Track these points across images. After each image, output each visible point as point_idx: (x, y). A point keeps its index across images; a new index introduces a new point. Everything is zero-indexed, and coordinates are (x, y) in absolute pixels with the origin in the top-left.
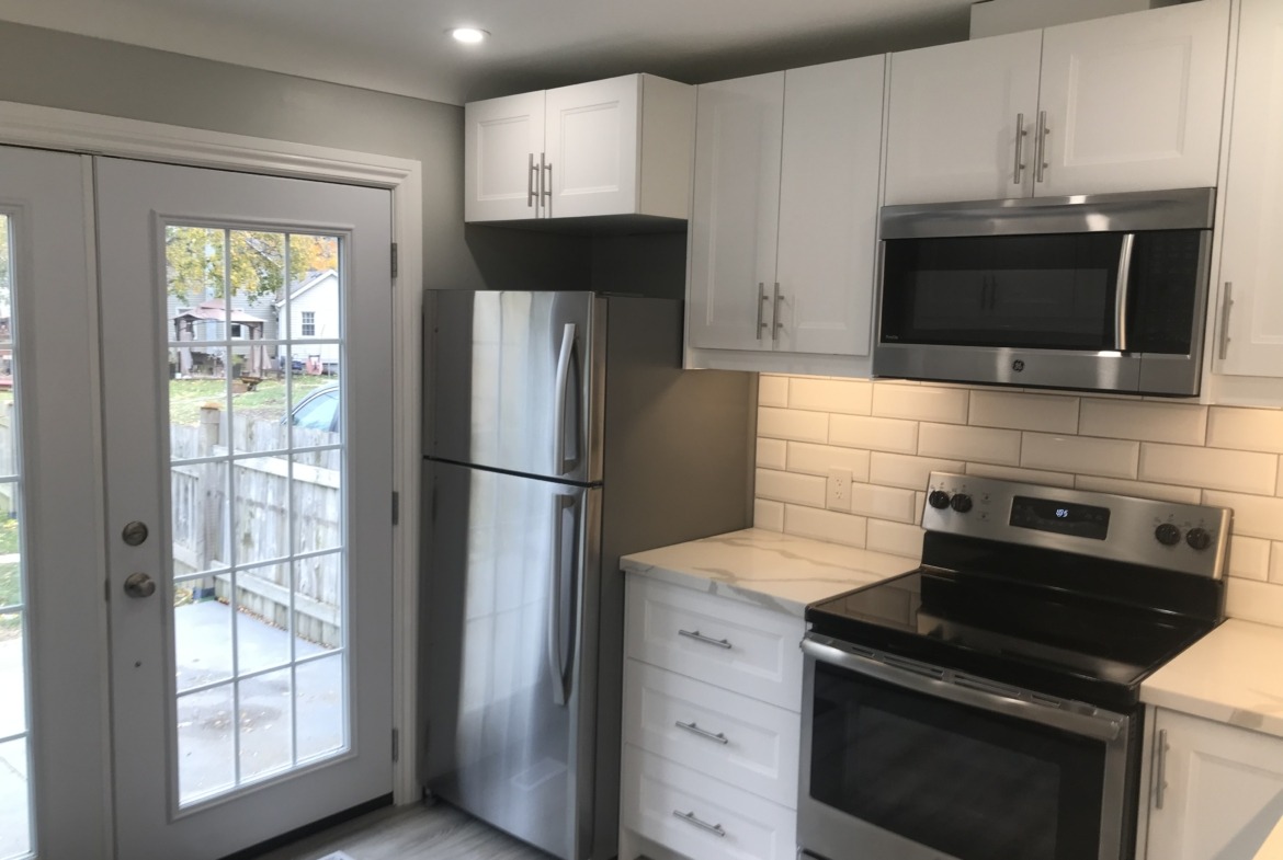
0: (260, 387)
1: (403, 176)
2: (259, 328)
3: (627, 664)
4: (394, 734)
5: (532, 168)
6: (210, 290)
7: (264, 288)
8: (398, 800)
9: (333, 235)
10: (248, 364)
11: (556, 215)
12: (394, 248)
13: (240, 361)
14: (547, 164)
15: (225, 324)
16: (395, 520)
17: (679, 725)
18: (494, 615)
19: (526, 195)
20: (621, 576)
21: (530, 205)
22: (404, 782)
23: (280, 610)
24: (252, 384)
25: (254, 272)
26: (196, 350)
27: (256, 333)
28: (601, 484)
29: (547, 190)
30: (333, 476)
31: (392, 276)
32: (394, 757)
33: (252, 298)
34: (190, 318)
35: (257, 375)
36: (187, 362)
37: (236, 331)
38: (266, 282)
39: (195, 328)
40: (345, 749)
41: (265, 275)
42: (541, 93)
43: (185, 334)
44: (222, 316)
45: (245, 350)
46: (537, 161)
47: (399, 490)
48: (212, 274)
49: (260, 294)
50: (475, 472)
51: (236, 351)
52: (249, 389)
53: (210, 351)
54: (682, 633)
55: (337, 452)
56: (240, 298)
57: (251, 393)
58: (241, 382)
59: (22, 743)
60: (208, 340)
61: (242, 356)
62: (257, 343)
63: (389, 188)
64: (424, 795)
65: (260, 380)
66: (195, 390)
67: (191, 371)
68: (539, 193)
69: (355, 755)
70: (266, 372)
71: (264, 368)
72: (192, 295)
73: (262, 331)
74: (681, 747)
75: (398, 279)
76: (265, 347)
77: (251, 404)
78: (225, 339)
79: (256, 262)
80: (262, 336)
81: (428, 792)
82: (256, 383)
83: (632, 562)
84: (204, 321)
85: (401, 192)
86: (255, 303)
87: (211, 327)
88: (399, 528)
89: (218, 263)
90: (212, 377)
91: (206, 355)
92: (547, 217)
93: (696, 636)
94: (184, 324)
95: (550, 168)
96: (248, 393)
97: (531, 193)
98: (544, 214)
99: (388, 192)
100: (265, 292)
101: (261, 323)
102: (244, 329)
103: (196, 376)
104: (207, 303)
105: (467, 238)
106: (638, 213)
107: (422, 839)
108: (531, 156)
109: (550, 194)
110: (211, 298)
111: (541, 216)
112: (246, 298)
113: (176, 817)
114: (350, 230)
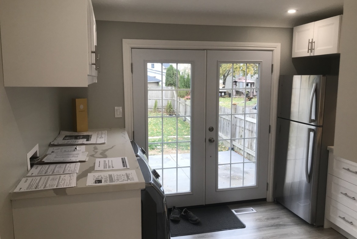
0: (252, 100)
1: (276, 47)
2: (253, 84)
3: (329, 175)
4: (267, 184)
5: (309, 43)
6: (241, 74)
7: (255, 73)
8: (268, 200)
9: (258, 63)
10: (250, 94)
11: (315, 55)
12: (272, 65)
13: (248, 93)
14: (314, 41)
15: (245, 83)
16: (270, 132)
17: (342, 193)
18: (295, 159)
19: (307, 50)
20: (328, 152)
21: (308, 52)
22: (269, 196)
23: (248, 155)
24: (250, 99)
25: (252, 69)
26: (237, 90)
27: (252, 85)
28: (322, 126)
29: (313, 48)
30: (255, 121)
31: (272, 72)
32: (267, 190)
33: (252, 76)
34: (236, 82)
35: (252, 97)
36: (234, 93)
37: (247, 85)
38: (256, 71)
39: (237, 84)
40: (255, 185)
41: (256, 70)
42: (313, 23)
43: (234, 86)
44: (244, 81)
45: (249, 90)
46: (311, 41)
47: (271, 125)
48: (242, 70)
49: (254, 75)
50: (292, 122)
51: (247, 90)
52: (249, 100)
53: (240, 90)
54: (344, 168)
55: (256, 115)
56: (249, 75)
57: (250, 101)
58: (247, 98)
59: (189, 168)
60: (240, 88)
61: (248, 92)
62: (252, 89)
63: (272, 51)
64: (274, 201)
65: (252, 98)
66: (236, 100)
67: (235, 95)
68: (311, 49)
69: (257, 187)
70: (255, 96)
71: (254, 95)
72: (237, 76)
73: (254, 85)
74: (342, 199)
75: (273, 73)
76: (254, 90)
77: (249, 104)
78: (245, 87)
79: (253, 66)
80: (254, 86)
81: (275, 200)
82: (251, 99)
83: (331, 148)
84: (239, 82)
85: (275, 52)
86: (252, 77)
87: (241, 84)
88: (270, 134)
89: (244, 67)
90: (240, 97)
91: (239, 91)
92: (313, 55)
93: (348, 170)
94: (234, 83)
95: (314, 42)
96: (249, 101)
97: (309, 49)
98: (312, 55)
99: (272, 52)
100: (255, 74)
101: (254, 83)
102: (249, 84)
103: (236, 97)
104: (241, 77)
105: (292, 62)
106: (338, 53)
107: (272, 210)
108: (309, 40)
109: (314, 49)
110: (241, 76)
111: (311, 55)
112: (250, 76)
113: (217, 191)
114: (261, 62)
